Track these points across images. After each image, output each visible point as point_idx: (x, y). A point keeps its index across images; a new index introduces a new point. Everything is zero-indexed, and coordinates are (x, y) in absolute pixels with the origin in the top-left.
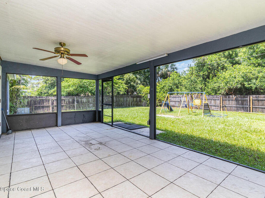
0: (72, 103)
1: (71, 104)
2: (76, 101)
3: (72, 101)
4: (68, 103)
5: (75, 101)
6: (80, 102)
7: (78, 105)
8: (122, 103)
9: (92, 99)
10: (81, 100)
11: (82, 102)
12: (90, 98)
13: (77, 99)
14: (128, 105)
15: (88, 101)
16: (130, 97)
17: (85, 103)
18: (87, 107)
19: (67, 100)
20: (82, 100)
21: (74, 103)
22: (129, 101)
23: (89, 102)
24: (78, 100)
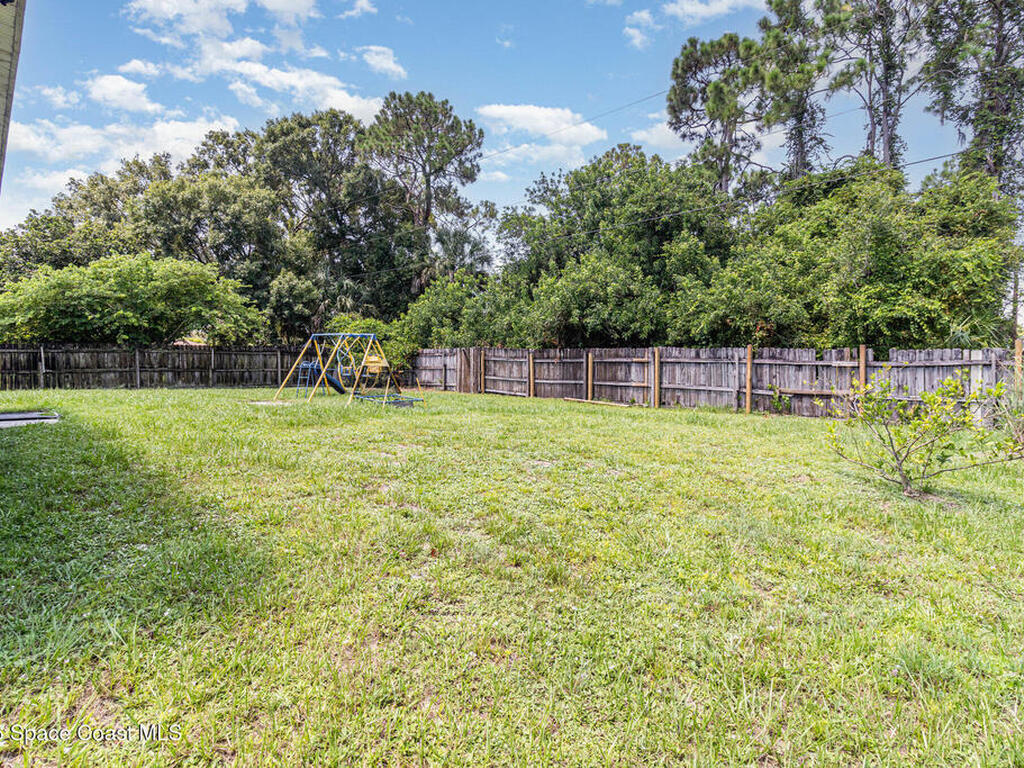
0: (29, 368)
1: (23, 372)
2: (43, 360)
3: (28, 360)
4: (8, 365)
5: (41, 361)
6: (61, 364)
7: (54, 375)
8: (246, 374)
9: (116, 355)
10: (68, 359)
11: (72, 364)
12: (108, 352)
13: (50, 354)
14: (271, 379)
15: (98, 362)
16: (279, 354)
17: (83, 368)
18: (91, 382)
19: (9, 355)
20: (72, 359)
21: (36, 367)
22: (274, 366)
23: (99, 367)
24: (53, 359)
